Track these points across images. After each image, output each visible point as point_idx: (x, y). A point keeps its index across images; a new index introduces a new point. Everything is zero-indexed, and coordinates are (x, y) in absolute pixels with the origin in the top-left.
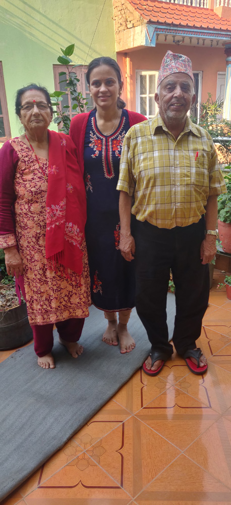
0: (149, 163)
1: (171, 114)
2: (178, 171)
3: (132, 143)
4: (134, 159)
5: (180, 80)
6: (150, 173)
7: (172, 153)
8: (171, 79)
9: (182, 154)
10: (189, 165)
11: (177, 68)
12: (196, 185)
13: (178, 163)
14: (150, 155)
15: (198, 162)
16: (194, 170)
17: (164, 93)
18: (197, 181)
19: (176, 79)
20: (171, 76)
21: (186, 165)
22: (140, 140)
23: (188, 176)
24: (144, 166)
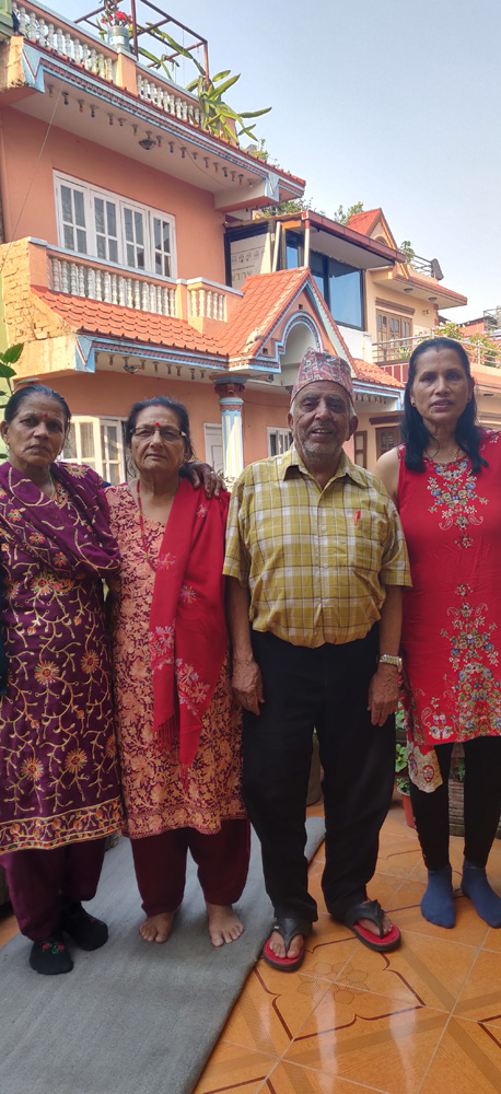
0: (273, 528)
1: (312, 447)
2: (325, 542)
3: (246, 493)
4: (249, 521)
5: (326, 392)
6: (276, 544)
7: (315, 511)
8: (312, 390)
9: (331, 513)
10: (344, 532)
11: (321, 374)
12: (357, 567)
13: (324, 528)
14: (275, 513)
15: (360, 528)
16: (352, 541)
17: (301, 412)
18: (359, 560)
19: (318, 391)
20: (311, 387)
21: (338, 532)
22: (258, 488)
23: (342, 551)
24: (265, 533)
